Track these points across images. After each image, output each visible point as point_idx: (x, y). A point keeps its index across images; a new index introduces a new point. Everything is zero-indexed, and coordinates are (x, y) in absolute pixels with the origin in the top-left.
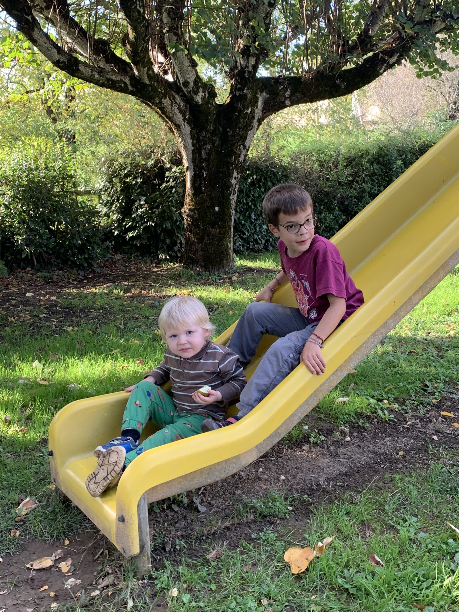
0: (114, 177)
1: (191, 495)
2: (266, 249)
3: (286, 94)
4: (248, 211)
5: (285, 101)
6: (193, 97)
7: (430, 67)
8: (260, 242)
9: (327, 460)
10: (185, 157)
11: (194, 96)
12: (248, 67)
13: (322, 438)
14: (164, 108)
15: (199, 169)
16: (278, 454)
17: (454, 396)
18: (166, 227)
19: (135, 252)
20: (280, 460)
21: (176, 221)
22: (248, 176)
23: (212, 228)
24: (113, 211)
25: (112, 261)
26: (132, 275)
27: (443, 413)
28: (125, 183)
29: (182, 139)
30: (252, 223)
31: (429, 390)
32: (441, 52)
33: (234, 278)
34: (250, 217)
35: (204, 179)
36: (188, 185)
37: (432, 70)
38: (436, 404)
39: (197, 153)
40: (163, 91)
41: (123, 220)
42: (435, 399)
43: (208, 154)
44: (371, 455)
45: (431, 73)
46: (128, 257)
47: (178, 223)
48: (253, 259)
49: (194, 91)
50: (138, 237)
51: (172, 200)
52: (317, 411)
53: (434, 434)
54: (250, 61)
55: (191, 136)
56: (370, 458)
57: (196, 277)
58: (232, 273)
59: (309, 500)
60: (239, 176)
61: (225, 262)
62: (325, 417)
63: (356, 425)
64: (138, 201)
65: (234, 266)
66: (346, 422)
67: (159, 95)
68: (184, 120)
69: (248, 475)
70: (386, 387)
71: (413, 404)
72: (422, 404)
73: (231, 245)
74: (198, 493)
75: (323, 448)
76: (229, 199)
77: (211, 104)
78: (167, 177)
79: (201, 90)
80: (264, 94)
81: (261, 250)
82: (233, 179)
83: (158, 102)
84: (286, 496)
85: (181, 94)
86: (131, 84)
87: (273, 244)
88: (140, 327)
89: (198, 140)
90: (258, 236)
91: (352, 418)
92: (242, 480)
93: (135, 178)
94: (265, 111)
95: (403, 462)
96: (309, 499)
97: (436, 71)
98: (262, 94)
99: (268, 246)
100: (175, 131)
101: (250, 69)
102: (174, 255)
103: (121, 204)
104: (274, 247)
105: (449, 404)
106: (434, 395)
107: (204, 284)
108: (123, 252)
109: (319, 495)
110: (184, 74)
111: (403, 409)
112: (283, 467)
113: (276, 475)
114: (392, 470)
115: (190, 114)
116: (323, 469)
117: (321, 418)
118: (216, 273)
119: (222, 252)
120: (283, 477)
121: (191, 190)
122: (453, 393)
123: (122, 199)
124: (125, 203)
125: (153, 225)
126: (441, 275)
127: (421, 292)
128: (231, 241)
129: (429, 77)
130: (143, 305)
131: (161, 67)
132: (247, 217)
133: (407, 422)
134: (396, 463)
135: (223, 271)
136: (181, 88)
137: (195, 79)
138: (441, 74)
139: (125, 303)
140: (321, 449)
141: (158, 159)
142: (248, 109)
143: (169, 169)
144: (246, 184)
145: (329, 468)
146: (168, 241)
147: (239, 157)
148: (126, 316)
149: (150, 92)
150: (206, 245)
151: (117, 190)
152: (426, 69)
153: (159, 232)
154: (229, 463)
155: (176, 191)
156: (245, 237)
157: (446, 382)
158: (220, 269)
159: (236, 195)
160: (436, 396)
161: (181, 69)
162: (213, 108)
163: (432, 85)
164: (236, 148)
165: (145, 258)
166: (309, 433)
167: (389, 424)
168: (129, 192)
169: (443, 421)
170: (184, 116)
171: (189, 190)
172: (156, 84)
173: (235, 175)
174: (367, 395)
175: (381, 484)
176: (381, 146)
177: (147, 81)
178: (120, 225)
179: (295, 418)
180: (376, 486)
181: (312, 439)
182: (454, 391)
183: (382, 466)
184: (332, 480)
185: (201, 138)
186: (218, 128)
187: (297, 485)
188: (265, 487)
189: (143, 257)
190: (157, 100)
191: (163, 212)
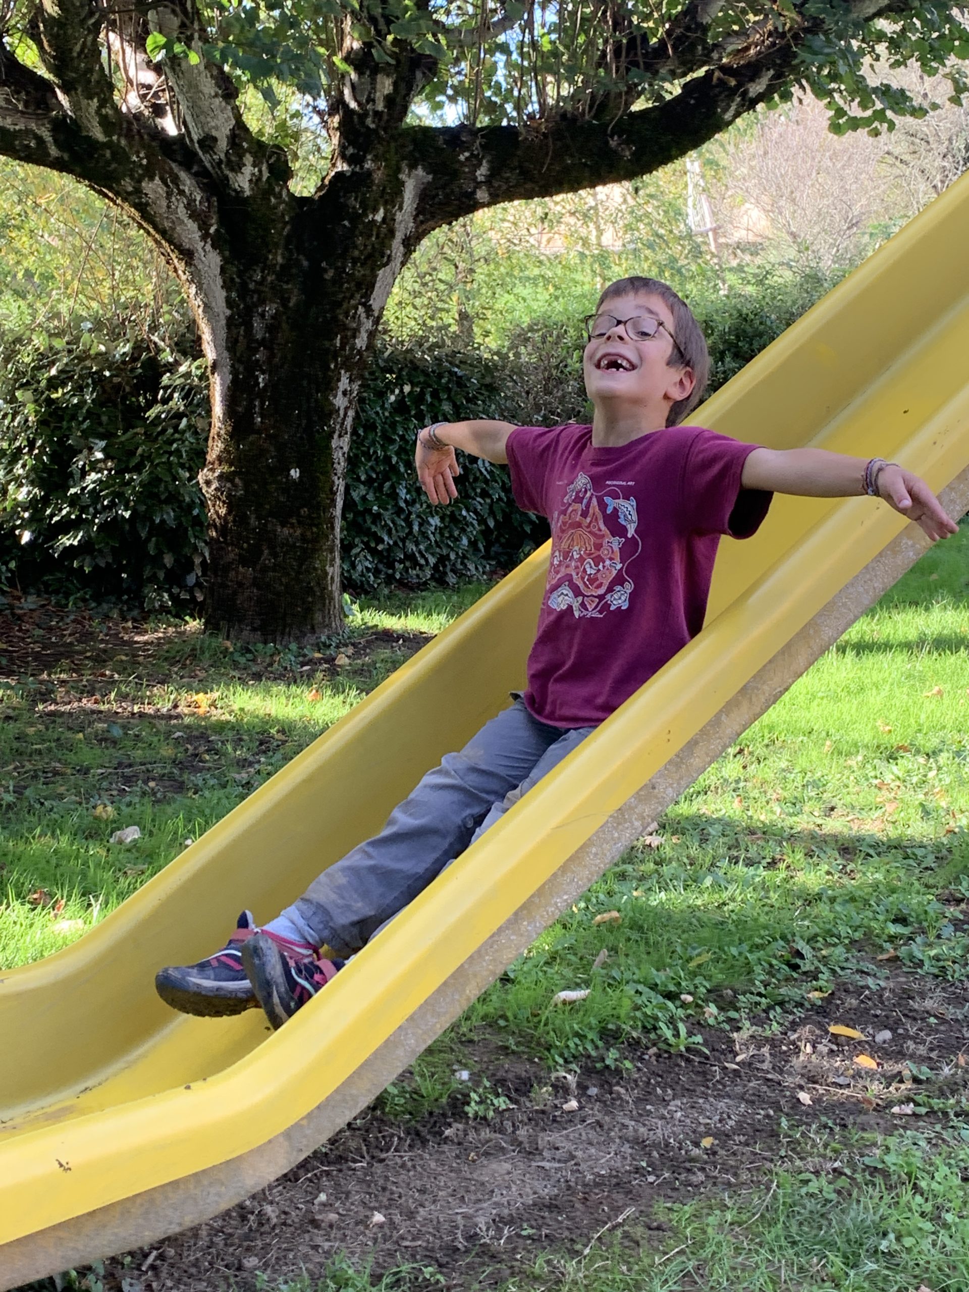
0: (22, 386)
1: (119, 1272)
2: (440, 580)
3: (478, 173)
4: (388, 479)
5: (474, 192)
6: (227, 178)
7: (864, 106)
8: (422, 562)
9: (507, 1166)
10: (207, 336)
11: (231, 175)
12: (374, 101)
13: (502, 1103)
14: (147, 204)
15: (245, 369)
16: (377, 1153)
17: (870, 981)
18: (163, 521)
19: (79, 590)
20: (378, 1168)
21: (192, 505)
22: (389, 387)
23: (283, 526)
24: (16, 479)
25: (13, 614)
26: (62, 654)
27: (834, 1029)
28: (50, 402)
29: (200, 287)
30: (399, 511)
31: (806, 966)
32: (892, 66)
33: (342, 660)
34: (394, 495)
35: (261, 395)
36: (218, 409)
37: (869, 113)
38: (819, 1003)
39: (241, 324)
40: (145, 162)
41: (45, 501)
42: (820, 989)
43: (271, 329)
44: (627, 1149)
45: (867, 122)
46: (58, 604)
47: (195, 512)
48: (399, 608)
49: (229, 163)
50: (85, 548)
51: (178, 451)
52: (501, 1028)
53: (801, 1088)
54: (378, 86)
55: (224, 282)
56: (624, 1158)
57: (237, 657)
58: (337, 647)
59: (438, 1281)
60: (356, 387)
61: (318, 617)
62: (518, 1044)
63: (598, 1065)
64: (85, 452)
65: (342, 626)
66: (574, 1057)
67: (132, 170)
68: (204, 238)
69: (285, 1213)
70: (690, 959)
71: (758, 1004)
72: (781, 1004)
73: (334, 570)
74: (138, 1268)
75: (502, 1131)
76: (328, 447)
77: (279, 196)
78: (166, 388)
79: (248, 159)
80: (420, 171)
81: (425, 583)
82: (340, 393)
83: (130, 189)
84: (379, 1271)
85: (195, 168)
86: (56, 141)
87: (459, 566)
88: (61, 797)
89: (244, 292)
90: (417, 544)
91: (589, 1047)
92: (266, 1228)
93: (79, 389)
94: (421, 217)
95: (707, 1167)
96: (439, 1276)
97: (880, 116)
98: (414, 172)
99: (445, 573)
100: (181, 266)
101: (380, 107)
102: (184, 596)
103: (38, 458)
104: (460, 575)
105: (855, 1002)
106: (816, 979)
107: (257, 677)
108: (47, 590)
109: (470, 1266)
110: (202, 118)
111: (730, 1020)
112: (384, 1189)
113: (363, 1212)
114: (675, 1189)
115: (221, 222)
116: (493, 1191)
117: (507, 1048)
118: (294, 646)
119: (310, 591)
120: (378, 1218)
121: (224, 422)
122: (868, 974)
123: (42, 446)
124: (51, 457)
125: (127, 515)
126: (802, 660)
127: (745, 705)
128: (333, 559)
129: (862, 133)
130: (81, 735)
131: (145, 96)
132: (388, 495)
133: (736, 1054)
134: (689, 1171)
135: (311, 639)
136: (196, 154)
137: (232, 130)
138: (892, 126)
139: (31, 730)
140: (493, 1136)
141: (143, 340)
142: (375, 210)
143: (171, 368)
144: (383, 407)
145: (508, 1188)
146: (168, 560)
147: (354, 337)
148: (28, 766)
149: (108, 163)
150: (265, 570)
151: (26, 421)
152: (855, 110)
153: (143, 535)
154: (205, 1182)
155: (189, 426)
156: (380, 547)
157: (853, 942)
158: (304, 635)
159: (347, 438)
160: (821, 983)
161: (194, 106)
162: (282, 207)
163: (896, 151)
164: (347, 315)
165: (105, 606)
166: (466, 1091)
167: (688, 1060)
168: (61, 428)
169: (832, 1051)
170: (204, 227)
171: (218, 424)
172: (123, 142)
173: (344, 383)
174: (639, 982)
175: (639, 1231)
176: (745, 311)
177: (98, 134)
178: (38, 516)
179: (400, 1052)
180: (626, 1236)
181: (471, 1109)
182: (871, 967)
183: (651, 1179)
184: (511, 1221)
185: (252, 286)
186: (297, 260)
187: (413, 1240)
188: (326, 1245)
189: (99, 604)
190: (128, 185)
191: (155, 481)
